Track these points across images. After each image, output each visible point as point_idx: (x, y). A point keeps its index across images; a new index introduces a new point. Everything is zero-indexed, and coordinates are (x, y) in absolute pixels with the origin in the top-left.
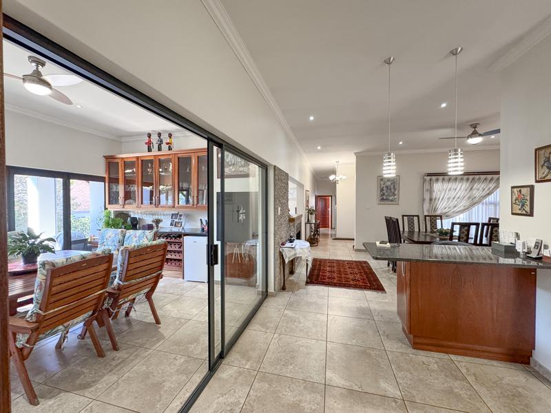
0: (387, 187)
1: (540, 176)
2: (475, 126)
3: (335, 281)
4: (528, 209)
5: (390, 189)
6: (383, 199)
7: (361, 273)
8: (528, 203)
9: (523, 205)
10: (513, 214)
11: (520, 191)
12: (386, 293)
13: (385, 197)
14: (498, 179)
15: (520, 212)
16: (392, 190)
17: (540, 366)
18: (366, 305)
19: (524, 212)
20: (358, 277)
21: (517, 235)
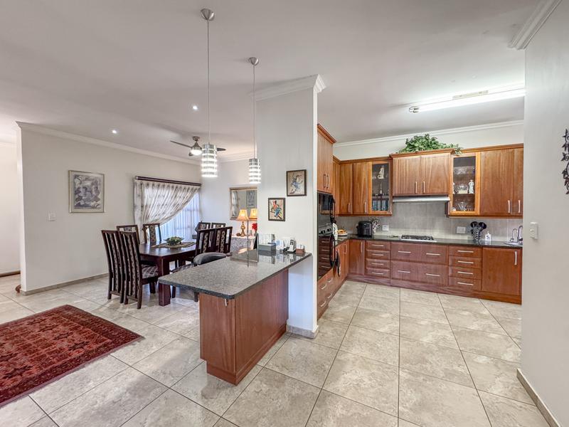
0: (85, 188)
1: (290, 191)
2: (196, 139)
4: (282, 216)
5: (91, 192)
6: (79, 206)
7: (76, 328)
8: (282, 211)
9: (278, 213)
10: (269, 220)
11: (276, 202)
12: (143, 338)
13: (82, 203)
14: (199, 189)
15: (275, 218)
16: (94, 193)
17: (293, 328)
18: (137, 374)
19: (278, 218)
20: (77, 337)
21: (273, 236)
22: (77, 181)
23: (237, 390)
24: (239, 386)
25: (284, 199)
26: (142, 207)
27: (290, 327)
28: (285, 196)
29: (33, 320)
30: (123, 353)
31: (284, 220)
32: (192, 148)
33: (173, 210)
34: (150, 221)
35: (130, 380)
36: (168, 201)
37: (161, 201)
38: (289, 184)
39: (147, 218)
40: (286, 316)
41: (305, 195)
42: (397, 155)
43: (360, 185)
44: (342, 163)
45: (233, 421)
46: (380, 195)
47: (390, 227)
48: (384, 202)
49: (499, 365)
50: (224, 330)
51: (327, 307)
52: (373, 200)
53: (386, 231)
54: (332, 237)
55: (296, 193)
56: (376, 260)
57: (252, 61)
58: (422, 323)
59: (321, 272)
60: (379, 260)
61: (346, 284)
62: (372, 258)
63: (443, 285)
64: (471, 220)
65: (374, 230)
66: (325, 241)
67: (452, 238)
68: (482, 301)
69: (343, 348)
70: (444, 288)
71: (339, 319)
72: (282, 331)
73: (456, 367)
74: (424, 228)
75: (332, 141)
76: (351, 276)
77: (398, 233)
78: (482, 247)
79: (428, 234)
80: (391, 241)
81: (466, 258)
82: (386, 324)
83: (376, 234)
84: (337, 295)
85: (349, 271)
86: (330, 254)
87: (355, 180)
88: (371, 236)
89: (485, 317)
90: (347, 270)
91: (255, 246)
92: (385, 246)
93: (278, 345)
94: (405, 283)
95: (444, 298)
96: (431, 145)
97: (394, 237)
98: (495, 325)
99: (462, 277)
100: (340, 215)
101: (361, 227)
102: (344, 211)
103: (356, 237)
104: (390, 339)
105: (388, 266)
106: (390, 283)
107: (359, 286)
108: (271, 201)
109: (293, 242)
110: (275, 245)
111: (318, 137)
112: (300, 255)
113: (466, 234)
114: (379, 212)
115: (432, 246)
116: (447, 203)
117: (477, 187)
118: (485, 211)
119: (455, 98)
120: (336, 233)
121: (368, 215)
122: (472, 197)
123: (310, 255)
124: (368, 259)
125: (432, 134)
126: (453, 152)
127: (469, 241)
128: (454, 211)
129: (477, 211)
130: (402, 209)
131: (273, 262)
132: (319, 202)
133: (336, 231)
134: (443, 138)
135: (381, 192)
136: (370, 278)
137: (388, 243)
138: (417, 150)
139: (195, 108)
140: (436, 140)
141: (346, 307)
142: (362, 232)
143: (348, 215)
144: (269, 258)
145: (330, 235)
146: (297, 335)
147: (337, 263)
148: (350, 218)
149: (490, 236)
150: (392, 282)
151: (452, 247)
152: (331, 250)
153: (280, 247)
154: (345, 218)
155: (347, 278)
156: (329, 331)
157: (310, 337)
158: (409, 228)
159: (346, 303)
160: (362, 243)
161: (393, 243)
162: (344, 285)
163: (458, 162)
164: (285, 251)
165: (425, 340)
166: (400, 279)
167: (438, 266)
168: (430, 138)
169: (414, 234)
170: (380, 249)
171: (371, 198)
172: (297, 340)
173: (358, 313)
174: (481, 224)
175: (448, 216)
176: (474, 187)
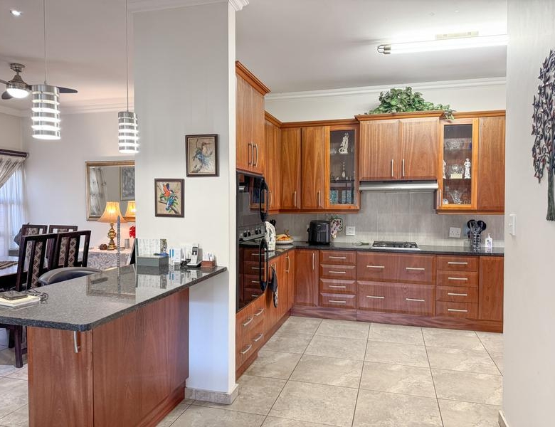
1: (192, 169)
2: (17, 67)
4: (178, 209)
8: (179, 201)
9: (171, 204)
10: (157, 215)
11: (168, 186)
15: (167, 212)
17: (197, 391)
19: (173, 213)
21: (164, 242)
25: (182, 181)
27: (191, 391)
28: (183, 175)
31: (182, 216)
32: (8, 84)
38: (191, 157)
40: (184, 372)
41: (217, 174)
42: (367, 117)
43: (313, 167)
44: (284, 127)
46: (342, 181)
47: (356, 230)
48: (349, 192)
49: (481, 411)
50: (74, 393)
51: (253, 357)
52: (332, 189)
53: (352, 236)
54: (264, 244)
55: (203, 171)
56: (335, 281)
58: (394, 368)
59: (242, 302)
60: (339, 281)
61: (291, 321)
62: (329, 277)
63: (429, 315)
64: (468, 217)
65: (334, 234)
66: (250, 253)
67: (443, 245)
68: (479, 334)
69: (274, 413)
70: (430, 319)
71: (273, 373)
72: (178, 398)
73: (427, 420)
74: (406, 230)
75: (263, 90)
76: (297, 308)
77: (368, 239)
78: (478, 255)
79: (411, 239)
80: (355, 250)
81: (458, 273)
82: (342, 374)
83: (338, 241)
84: (273, 339)
85: (295, 299)
86: (261, 273)
87: (305, 153)
88: (328, 244)
89: (477, 354)
90: (291, 299)
91: (133, 261)
92: (349, 257)
93: (170, 419)
94: (378, 315)
95: (429, 333)
96: (413, 104)
97: (363, 244)
98: (488, 364)
99: (453, 301)
100: (281, 211)
101: (314, 228)
102: (288, 205)
103: (307, 245)
104: (346, 394)
105: (353, 290)
106: (355, 316)
107: (309, 322)
108: (161, 184)
109: (196, 251)
110: (167, 257)
111: (238, 83)
112: (210, 271)
113: (461, 238)
114: (343, 206)
115: (415, 256)
116: (435, 191)
117: (473, 169)
118: (485, 204)
119: (439, 38)
120: (274, 239)
121: (324, 210)
122: (468, 182)
123: (224, 270)
124: (322, 280)
125: (415, 88)
126: (443, 116)
127: (465, 248)
128: (446, 204)
129: (474, 204)
130: (374, 199)
131: (164, 286)
132: (239, 183)
133: (273, 235)
134: (432, 94)
135: (344, 175)
136: (327, 310)
137: (352, 254)
138: (394, 111)
139: (16, 13)
140: (421, 97)
141: (285, 355)
142: (316, 238)
143: (293, 210)
144: (156, 279)
145: (259, 244)
146: (203, 401)
147: (271, 286)
148: (297, 215)
149: (491, 240)
150: (358, 314)
151: (440, 258)
152: (261, 266)
153: (175, 260)
154: (290, 215)
155: (290, 312)
156: (254, 391)
157: (223, 402)
158: (384, 231)
159: (287, 349)
160: (314, 254)
161: (360, 253)
162: (286, 324)
163: (451, 131)
164: (184, 266)
165: (393, 390)
166: (369, 309)
167: (422, 286)
168: (413, 93)
169: (391, 239)
170: (342, 263)
171: (328, 185)
172: (201, 410)
173: (303, 362)
174: (479, 222)
175: (438, 211)
176: (470, 168)
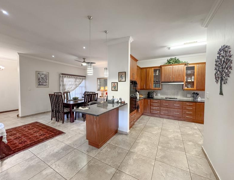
0: (42, 78)
1: (120, 80)
2: (84, 59)
3: (29, 142)
4: (116, 89)
5: (44, 79)
6: (39, 85)
7: (41, 129)
8: (117, 87)
9: (115, 88)
10: (112, 90)
12: (65, 133)
13: (41, 83)
15: (114, 90)
16: (45, 80)
17: (120, 131)
18: (64, 144)
21: (113, 97)
22: (39, 75)
23: (99, 150)
24: (100, 149)
25: (117, 83)
26: (63, 85)
27: (119, 130)
28: (118, 82)
29: (25, 126)
30: (58, 138)
31: (117, 91)
32: (82, 62)
33: (75, 87)
34: (66, 91)
35: (62, 146)
36: (73, 83)
37: (70, 83)
38: (119, 77)
39: (65, 89)
40: (118, 127)
41: (125, 81)
42: (163, 66)
43: (149, 79)
44: (142, 69)
45: (98, 159)
46: (157, 81)
47: (160, 94)
48: (158, 84)
49: (196, 145)
50: (95, 129)
51: (133, 124)
52: (154, 83)
53: (159, 96)
54: (136, 98)
55: (122, 80)
56: (154, 107)
57: (106, 32)
58: (170, 131)
59: (131, 111)
60: (155, 107)
61: (142, 116)
62: (153, 106)
63: (180, 117)
64: (193, 92)
65: (154, 95)
66: (133, 99)
67: (185, 99)
68: (196, 124)
69: (138, 138)
70: (181, 118)
71: (138, 129)
72: (116, 132)
73: (179, 146)
74: (174, 94)
75: (136, 60)
76: (144, 113)
77: (164, 97)
78: (196, 102)
79: (175, 97)
80: (160, 100)
81: (189, 107)
82: (156, 130)
83: (155, 97)
84: (138, 120)
85: (144, 111)
86: (135, 104)
87: (147, 75)
88: (153, 98)
89: (195, 129)
90: (143, 111)
91: (107, 101)
92: (158, 101)
93: (114, 137)
94: (166, 116)
95: (180, 122)
96: (177, 62)
97: (162, 98)
98: (198, 132)
99: (188, 114)
100: (140, 89)
101: (149, 94)
102: (142, 88)
103: (147, 98)
104: (157, 136)
105: (159, 110)
106: (159, 116)
107: (147, 117)
108: (113, 83)
109: (120, 99)
110: (114, 100)
111: (131, 60)
112: (123, 104)
113: (191, 97)
114: (157, 88)
115: (177, 102)
116: (183, 84)
117: (195, 78)
118: (198, 88)
119: (185, 44)
120: (139, 96)
121: (152, 89)
122: (193, 82)
123: (127, 104)
124: (151, 107)
125: (177, 57)
126: (185, 65)
127: (192, 100)
128: (186, 88)
129: (195, 88)
130: (165, 86)
131: (113, 106)
132: (131, 83)
133: (139, 95)
134: (182, 59)
135: (157, 80)
136: (152, 114)
137: (159, 100)
138: (171, 64)
139: (84, 48)
140: (179, 60)
141: (141, 125)
142: (149, 96)
143: (144, 89)
144: (112, 105)
145: (135, 97)
146: (122, 133)
147: (138, 108)
148: (144, 90)
149: (200, 98)
150: (160, 116)
151: (184, 102)
152: (135, 102)
153: (115, 101)
154: (142, 90)
155: (143, 114)
156: (134, 132)
157: (126, 134)
158: (168, 95)
159: (142, 123)
160: (149, 100)
161: (161, 100)
163: (188, 69)
164: (118, 102)
165: (170, 136)
166: (163, 115)
167: (179, 110)
168: (177, 59)
169: (170, 97)
170: (156, 103)
171: (153, 82)
172: (121, 135)
173: (145, 127)
174: (196, 93)
175: (183, 90)
176: (194, 78)
